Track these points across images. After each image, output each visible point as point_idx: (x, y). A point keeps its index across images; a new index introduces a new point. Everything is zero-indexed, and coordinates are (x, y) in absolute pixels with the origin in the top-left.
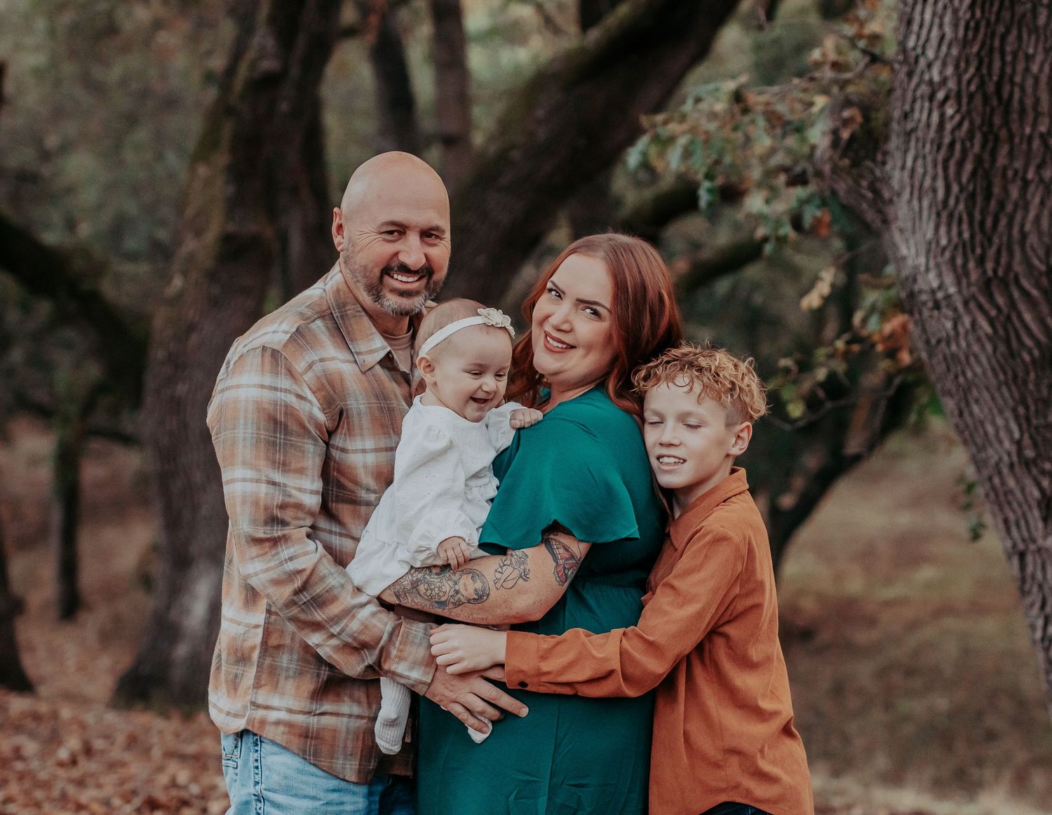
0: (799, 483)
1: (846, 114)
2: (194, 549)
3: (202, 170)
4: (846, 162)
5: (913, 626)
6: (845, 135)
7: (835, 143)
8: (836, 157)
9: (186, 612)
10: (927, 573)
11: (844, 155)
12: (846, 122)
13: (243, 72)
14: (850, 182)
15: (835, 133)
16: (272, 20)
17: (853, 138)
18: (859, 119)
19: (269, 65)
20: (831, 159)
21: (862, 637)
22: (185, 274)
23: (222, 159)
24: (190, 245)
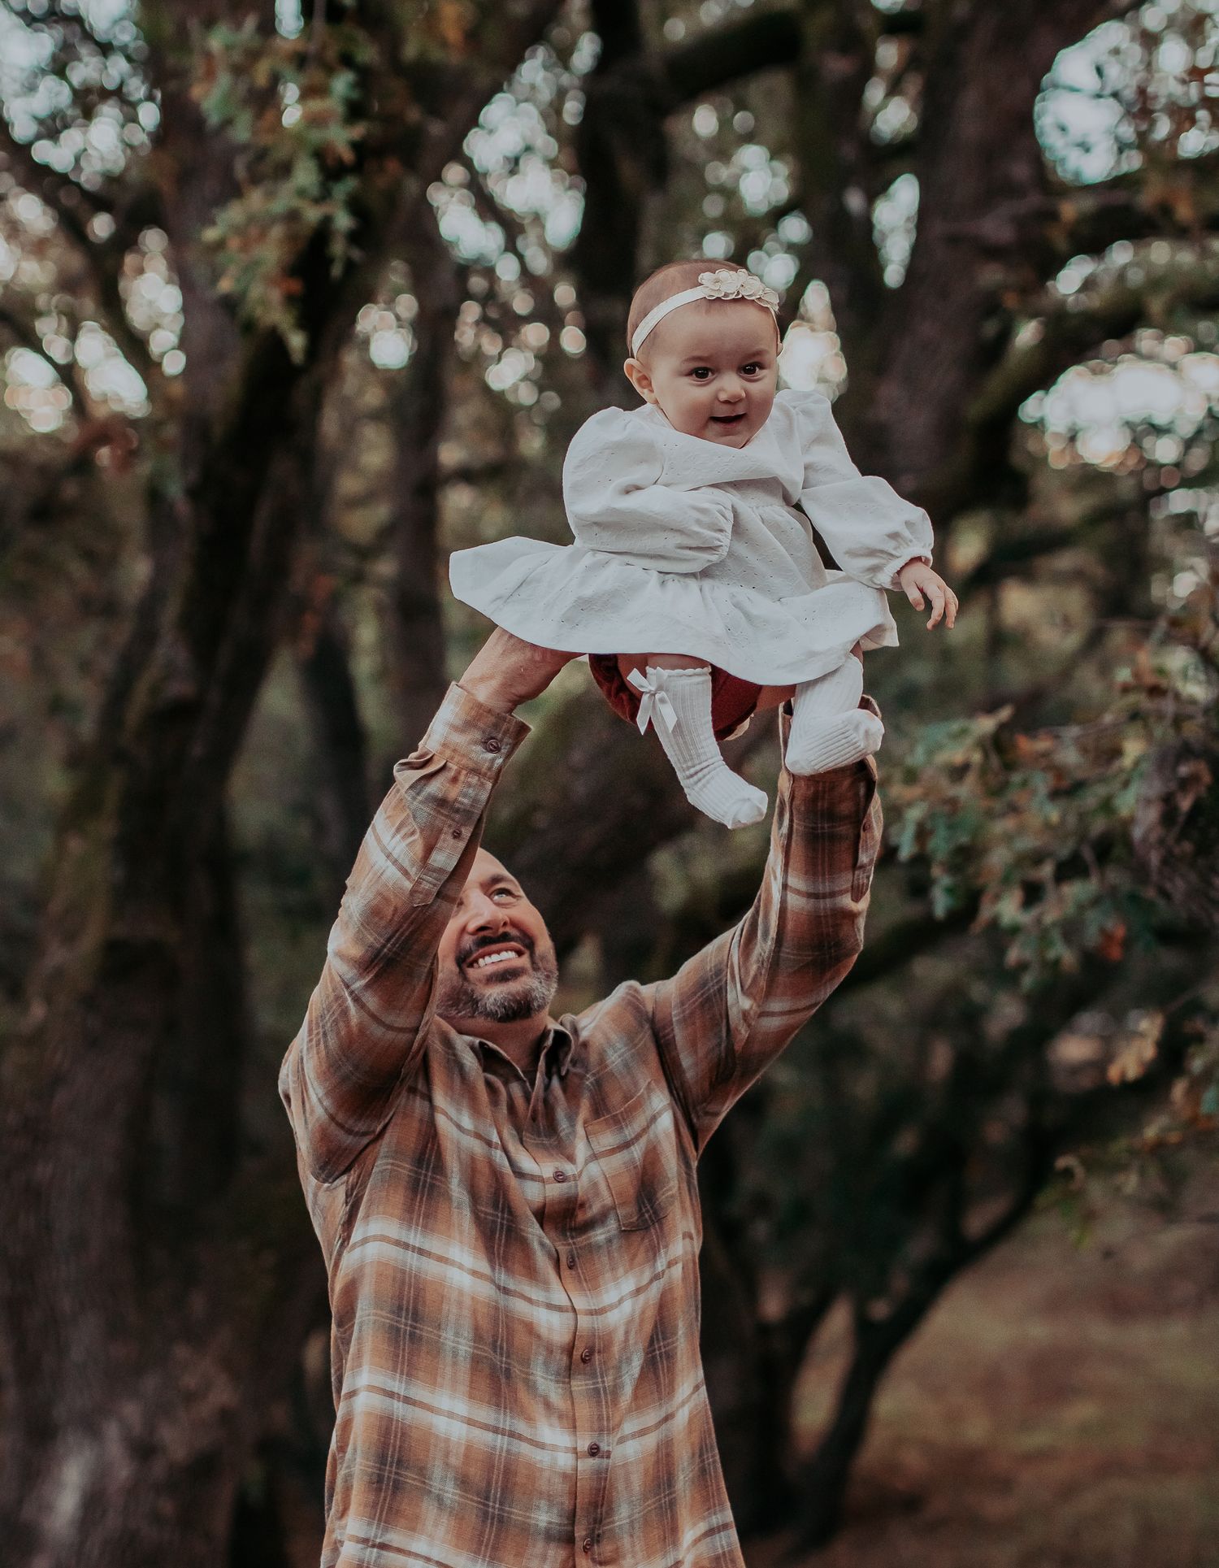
0: (900, 1283)
1: (1184, 770)
2: (60, 1412)
3: (75, 845)
4: (1188, 846)
5: (1068, 1491)
6: (1185, 803)
7: (1169, 816)
8: (1170, 840)
9: (47, 1508)
10: (1083, 1411)
11: (1183, 835)
12: (1185, 784)
13: (140, 699)
14: (1193, 877)
15: (1168, 800)
16: (186, 622)
17: (1197, 808)
18: (1207, 778)
19: (180, 688)
20: (1161, 842)
21: (995, 1507)
22: (49, 999)
23: (106, 828)
24: (57, 955)
